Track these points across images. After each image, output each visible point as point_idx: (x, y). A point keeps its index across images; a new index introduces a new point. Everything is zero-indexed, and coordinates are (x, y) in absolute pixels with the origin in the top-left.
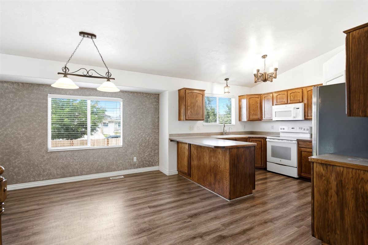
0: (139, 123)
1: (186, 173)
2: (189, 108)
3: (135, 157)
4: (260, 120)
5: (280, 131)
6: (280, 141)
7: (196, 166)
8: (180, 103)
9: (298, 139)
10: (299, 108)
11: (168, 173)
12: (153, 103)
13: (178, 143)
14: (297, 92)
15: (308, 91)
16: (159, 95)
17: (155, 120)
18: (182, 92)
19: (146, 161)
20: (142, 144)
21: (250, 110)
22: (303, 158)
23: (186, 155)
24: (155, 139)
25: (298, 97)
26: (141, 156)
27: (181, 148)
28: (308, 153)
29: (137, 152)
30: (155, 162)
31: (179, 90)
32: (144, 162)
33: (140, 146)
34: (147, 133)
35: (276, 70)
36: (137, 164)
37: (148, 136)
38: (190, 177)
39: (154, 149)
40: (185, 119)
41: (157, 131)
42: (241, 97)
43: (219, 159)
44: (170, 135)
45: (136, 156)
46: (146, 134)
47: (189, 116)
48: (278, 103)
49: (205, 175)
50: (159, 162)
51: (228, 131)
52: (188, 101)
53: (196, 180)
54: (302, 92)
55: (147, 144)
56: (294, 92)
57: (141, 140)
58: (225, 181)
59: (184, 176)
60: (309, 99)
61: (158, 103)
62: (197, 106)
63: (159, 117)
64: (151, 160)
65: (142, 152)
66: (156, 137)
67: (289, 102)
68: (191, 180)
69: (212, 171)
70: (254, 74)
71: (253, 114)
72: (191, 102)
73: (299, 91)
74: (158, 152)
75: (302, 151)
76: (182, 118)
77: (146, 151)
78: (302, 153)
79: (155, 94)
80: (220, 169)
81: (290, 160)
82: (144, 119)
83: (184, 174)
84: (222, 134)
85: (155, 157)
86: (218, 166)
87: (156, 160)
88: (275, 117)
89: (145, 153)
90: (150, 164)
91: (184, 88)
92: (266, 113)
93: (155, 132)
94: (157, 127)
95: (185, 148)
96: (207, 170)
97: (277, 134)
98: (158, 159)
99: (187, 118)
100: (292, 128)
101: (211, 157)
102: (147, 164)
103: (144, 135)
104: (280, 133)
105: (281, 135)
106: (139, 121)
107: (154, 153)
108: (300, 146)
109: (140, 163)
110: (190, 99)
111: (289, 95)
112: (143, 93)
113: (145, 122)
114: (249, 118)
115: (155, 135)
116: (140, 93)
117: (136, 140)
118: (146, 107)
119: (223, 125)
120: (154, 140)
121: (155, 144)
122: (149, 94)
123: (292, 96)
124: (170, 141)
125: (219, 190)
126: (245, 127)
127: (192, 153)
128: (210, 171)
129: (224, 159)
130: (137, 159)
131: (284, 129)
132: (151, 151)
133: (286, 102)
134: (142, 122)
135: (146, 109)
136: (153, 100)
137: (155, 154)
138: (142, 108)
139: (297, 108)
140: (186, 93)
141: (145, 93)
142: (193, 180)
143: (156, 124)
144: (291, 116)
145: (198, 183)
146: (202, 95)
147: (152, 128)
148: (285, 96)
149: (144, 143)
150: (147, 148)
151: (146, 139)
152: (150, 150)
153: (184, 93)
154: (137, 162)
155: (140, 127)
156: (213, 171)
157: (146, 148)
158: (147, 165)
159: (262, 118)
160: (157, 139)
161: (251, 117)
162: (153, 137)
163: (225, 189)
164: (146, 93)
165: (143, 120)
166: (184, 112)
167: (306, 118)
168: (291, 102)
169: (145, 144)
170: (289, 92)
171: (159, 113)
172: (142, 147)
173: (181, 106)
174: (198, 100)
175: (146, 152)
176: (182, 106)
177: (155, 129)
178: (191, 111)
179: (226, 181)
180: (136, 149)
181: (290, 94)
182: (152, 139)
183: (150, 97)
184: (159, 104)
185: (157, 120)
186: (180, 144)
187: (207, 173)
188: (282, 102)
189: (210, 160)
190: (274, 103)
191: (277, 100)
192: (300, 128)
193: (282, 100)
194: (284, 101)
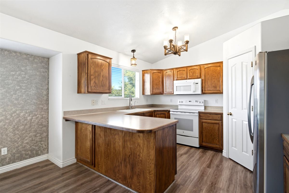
0: (12, 96)
1: (88, 162)
2: (92, 77)
3: (4, 147)
4: (162, 94)
5: (178, 103)
6: (183, 113)
7: (103, 152)
8: (80, 70)
9: (200, 112)
10: (198, 83)
11: (62, 164)
12: (39, 69)
13: (77, 123)
14: (195, 69)
15: (205, 68)
16: (49, 59)
17: (43, 92)
18: (83, 56)
19: (25, 150)
20: (18, 127)
21: (153, 84)
22: (204, 128)
23: (89, 138)
24: (42, 118)
25: (197, 73)
26: (17, 145)
27: (81, 129)
28: (208, 124)
29: (9, 139)
30: (42, 149)
31: (79, 55)
32: (23, 152)
33: (14, 131)
34: (28, 111)
35: (187, 42)
36: (7, 159)
37: (29, 115)
38: (95, 166)
39: (39, 132)
40: (86, 91)
41: (46, 108)
42: (144, 72)
43: (139, 145)
44: (65, 113)
45: (6, 147)
46: (26, 113)
47: (93, 88)
48: (178, 79)
49: (117, 165)
50: (48, 149)
51: (133, 105)
52: (91, 69)
53: (103, 171)
54: (200, 69)
55: (27, 127)
56: (193, 69)
57: (16, 122)
58: (148, 174)
59: (85, 165)
60: (206, 75)
61: (47, 70)
62: (103, 76)
63: (48, 89)
64: (34, 147)
65: (18, 138)
66: (44, 116)
67: (188, 77)
68: (96, 170)
69: (127, 160)
70: (164, 46)
71: (156, 88)
72: (95, 70)
73: (198, 68)
74: (48, 135)
75: (203, 123)
76: (83, 90)
77: (27, 136)
78: (203, 124)
79: (42, 57)
80: (141, 158)
81: (192, 131)
82: (23, 90)
83: (85, 162)
84: (128, 108)
85: (42, 143)
86: (136, 154)
87: (44, 146)
88: (177, 91)
89: (23, 139)
90: (33, 154)
91: (86, 52)
92: (167, 87)
93: (42, 108)
94: (45, 102)
95: (86, 129)
96: (119, 159)
97: (176, 107)
98: (46, 144)
99: (90, 91)
100: (189, 101)
101: (127, 141)
102: (28, 154)
103: (22, 114)
104: (179, 105)
105: (179, 107)
106: (12, 93)
107: (40, 137)
108: (201, 118)
109: (14, 156)
110: (93, 67)
111: (188, 71)
112: (20, 53)
113: (24, 96)
114: (153, 92)
115: (43, 113)
116: (15, 52)
117: (7, 121)
118: (25, 74)
119: (129, 98)
120: (40, 120)
121: (41, 125)
122: (32, 55)
123: (191, 72)
124: (65, 120)
125: (138, 187)
126: (147, 100)
127: (97, 135)
128: (125, 160)
129: (146, 145)
130: (8, 151)
131: (182, 102)
132: (35, 136)
133: (186, 78)
134: (20, 94)
135: (27, 77)
136: (39, 64)
137: (42, 138)
138: (20, 75)
139: (196, 83)
140: (88, 57)
141: (25, 54)
142: (99, 171)
143: (44, 97)
144: (191, 90)
145: (106, 176)
146: (109, 63)
147: (37, 103)
148: (185, 73)
149: (23, 125)
150: (28, 132)
151: (26, 120)
152: (34, 134)
153: (86, 57)
154: (9, 154)
155: (16, 102)
156: (129, 160)
157: (26, 131)
158: (28, 157)
159: (164, 92)
160: (46, 118)
161: (154, 91)
162: (38, 115)
163: (148, 186)
164: (27, 54)
165: (21, 91)
166: (86, 82)
167: (204, 92)
168: (190, 78)
169: (25, 126)
170: (189, 69)
171: (48, 83)
172: (18, 131)
173: (81, 74)
174: (104, 68)
175: (26, 138)
176: (83, 74)
177: (42, 105)
178: (95, 82)
179: (150, 175)
180: (7, 135)
181: (190, 70)
182: (36, 118)
183: (34, 60)
184: (49, 71)
185: (45, 93)
186: (80, 125)
187: (120, 162)
188: (182, 77)
189: (125, 146)
190: (175, 79)
191: (177, 75)
192: (196, 101)
193: (182, 76)
194: (184, 76)
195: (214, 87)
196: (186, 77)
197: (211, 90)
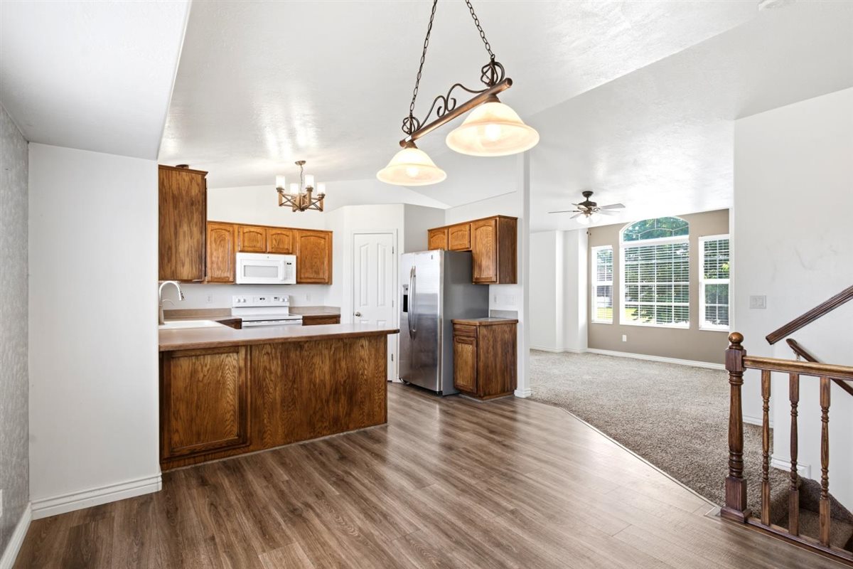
1: (229, 442)
7: (278, 401)
10: (290, 264)
11: (160, 479)
14: (283, 234)
15: (302, 237)
25: (286, 243)
35: (323, 196)
38: (251, 443)
43: (362, 359)
48: (246, 249)
54: (293, 236)
56: (279, 234)
58: (376, 394)
59: (207, 460)
60: (302, 250)
67: (269, 249)
68: (252, 451)
69: (340, 391)
73: (287, 234)
80: (365, 377)
86: (358, 373)
88: (245, 275)
96: (323, 395)
101: (340, 360)
111: (269, 237)
123: (276, 240)
128: (336, 392)
129: (373, 356)
131: (245, 301)
133: (263, 250)
139: (287, 264)
142: (265, 446)
144: (277, 277)
145: (289, 443)
148: (260, 238)
156: (344, 389)
167: (301, 279)
170: (271, 232)
181: (272, 235)
187: (324, 401)
188: (255, 247)
189: (336, 368)
190: (238, 248)
191: (244, 241)
192: (276, 298)
193: (255, 244)
194: (259, 245)
195: (315, 272)
196: (264, 246)
197: (310, 278)
